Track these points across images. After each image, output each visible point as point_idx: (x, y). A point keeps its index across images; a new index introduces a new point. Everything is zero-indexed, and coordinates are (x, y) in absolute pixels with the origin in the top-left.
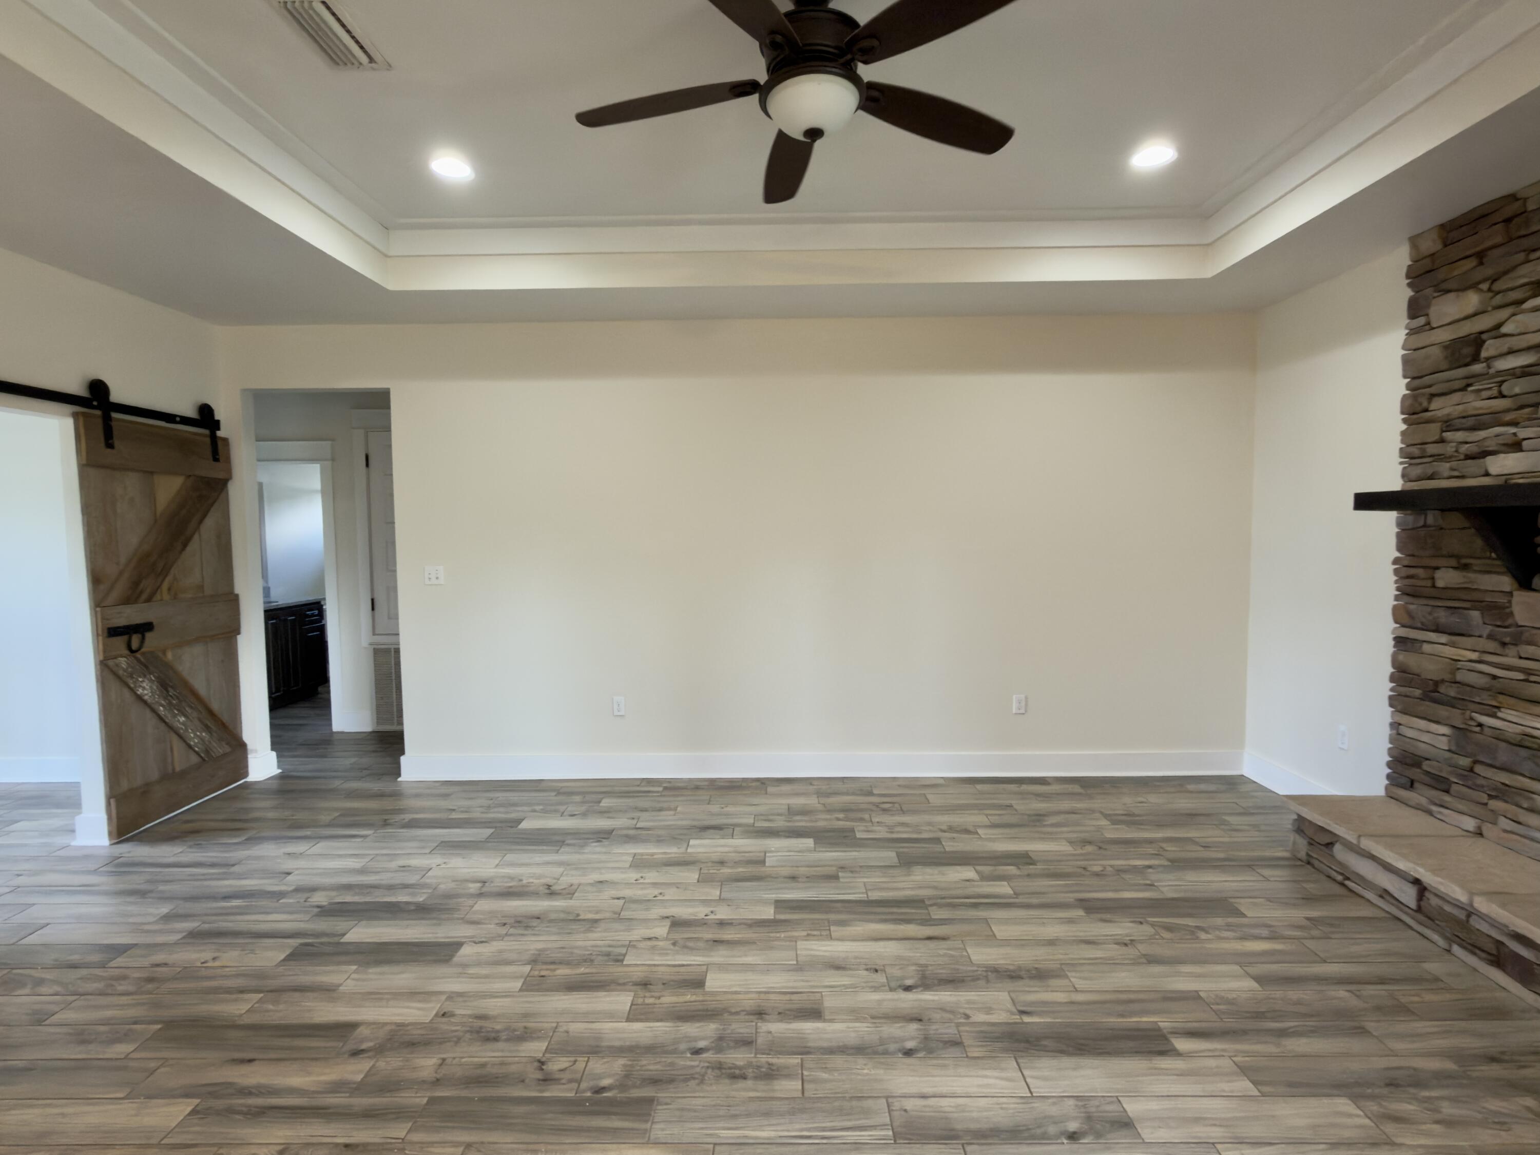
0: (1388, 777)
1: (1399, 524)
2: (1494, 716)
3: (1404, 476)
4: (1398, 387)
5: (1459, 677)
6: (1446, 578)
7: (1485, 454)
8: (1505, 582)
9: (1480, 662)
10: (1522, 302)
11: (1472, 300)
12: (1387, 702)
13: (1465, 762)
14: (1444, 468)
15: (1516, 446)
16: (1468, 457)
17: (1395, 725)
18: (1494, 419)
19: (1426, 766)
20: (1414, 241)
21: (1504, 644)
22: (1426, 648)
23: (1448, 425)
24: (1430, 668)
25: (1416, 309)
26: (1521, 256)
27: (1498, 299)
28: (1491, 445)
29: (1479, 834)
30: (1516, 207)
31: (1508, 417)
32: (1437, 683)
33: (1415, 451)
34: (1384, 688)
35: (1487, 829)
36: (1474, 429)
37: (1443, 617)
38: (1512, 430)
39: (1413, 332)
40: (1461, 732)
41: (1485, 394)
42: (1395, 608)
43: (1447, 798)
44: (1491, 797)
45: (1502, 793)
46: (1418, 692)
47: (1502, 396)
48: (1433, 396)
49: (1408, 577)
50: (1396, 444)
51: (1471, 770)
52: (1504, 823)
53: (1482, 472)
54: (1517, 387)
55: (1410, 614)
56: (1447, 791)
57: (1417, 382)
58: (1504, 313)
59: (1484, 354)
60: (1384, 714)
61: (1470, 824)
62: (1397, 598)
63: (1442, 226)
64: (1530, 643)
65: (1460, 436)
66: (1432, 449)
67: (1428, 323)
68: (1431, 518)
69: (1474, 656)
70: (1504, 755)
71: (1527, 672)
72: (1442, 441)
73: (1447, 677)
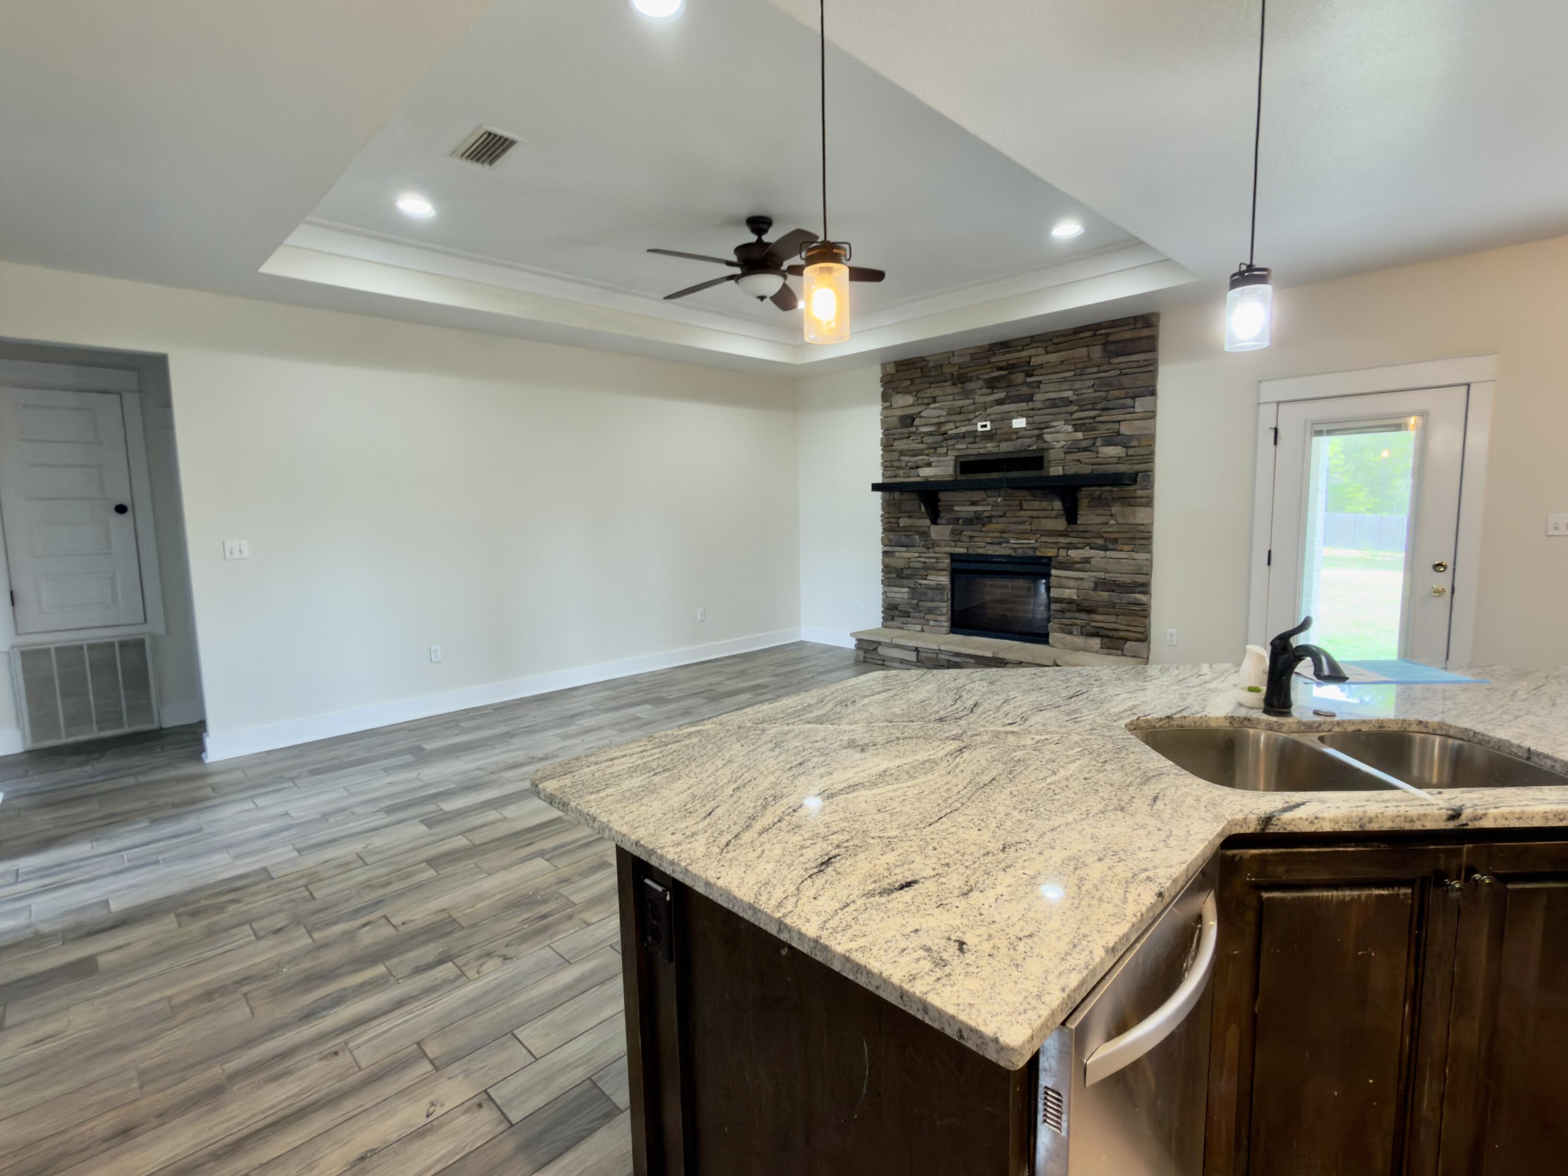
0: (883, 618)
1: (883, 498)
2: (926, 579)
3: (883, 475)
4: (878, 434)
5: (911, 565)
6: (904, 522)
7: (917, 467)
8: (927, 522)
9: (920, 557)
10: (928, 404)
11: (910, 399)
12: (880, 582)
13: (915, 602)
14: (901, 472)
15: (929, 465)
16: (911, 468)
17: (885, 593)
18: (915, 453)
19: (899, 608)
20: (884, 366)
21: (928, 548)
22: (897, 554)
23: (902, 453)
24: (900, 564)
25: (885, 397)
26: (927, 385)
27: (920, 401)
28: (920, 463)
29: (922, 631)
30: (923, 364)
31: (926, 452)
32: (902, 569)
33: (888, 464)
34: (879, 576)
35: (925, 628)
36: (913, 456)
37: (904, 540)
38: (927, 458)
39: (884, 408)
40: (913, 590)
41: (917, 441)
42: (882, 538)
43: (909, 620)
44: (926, 614)
45: (930, 611)
46: (894, 575)
47: (922, 442)
48: (895, 439)
49: (888, 523)
50: (879, 461)
51: (917, 604)
52: (932, 623)
53: (916, 474)
54: (929, 440)
55: (890, 540)
56: (909, 617)
57: (887, 432)
58: (922, 408)
59: (915, 423)
60: (879, 588)
61: (919, 628)
62: (883, 533)
63: (895, 362)
64: (938, 546)
65: (907, 458)
66: (896, 464)
67: (891, 406)
68: (897, 495)
69: (917, 555)
70: (930, 594)
71: (937, 558)
72: (899, 460)
73: (907, 566)
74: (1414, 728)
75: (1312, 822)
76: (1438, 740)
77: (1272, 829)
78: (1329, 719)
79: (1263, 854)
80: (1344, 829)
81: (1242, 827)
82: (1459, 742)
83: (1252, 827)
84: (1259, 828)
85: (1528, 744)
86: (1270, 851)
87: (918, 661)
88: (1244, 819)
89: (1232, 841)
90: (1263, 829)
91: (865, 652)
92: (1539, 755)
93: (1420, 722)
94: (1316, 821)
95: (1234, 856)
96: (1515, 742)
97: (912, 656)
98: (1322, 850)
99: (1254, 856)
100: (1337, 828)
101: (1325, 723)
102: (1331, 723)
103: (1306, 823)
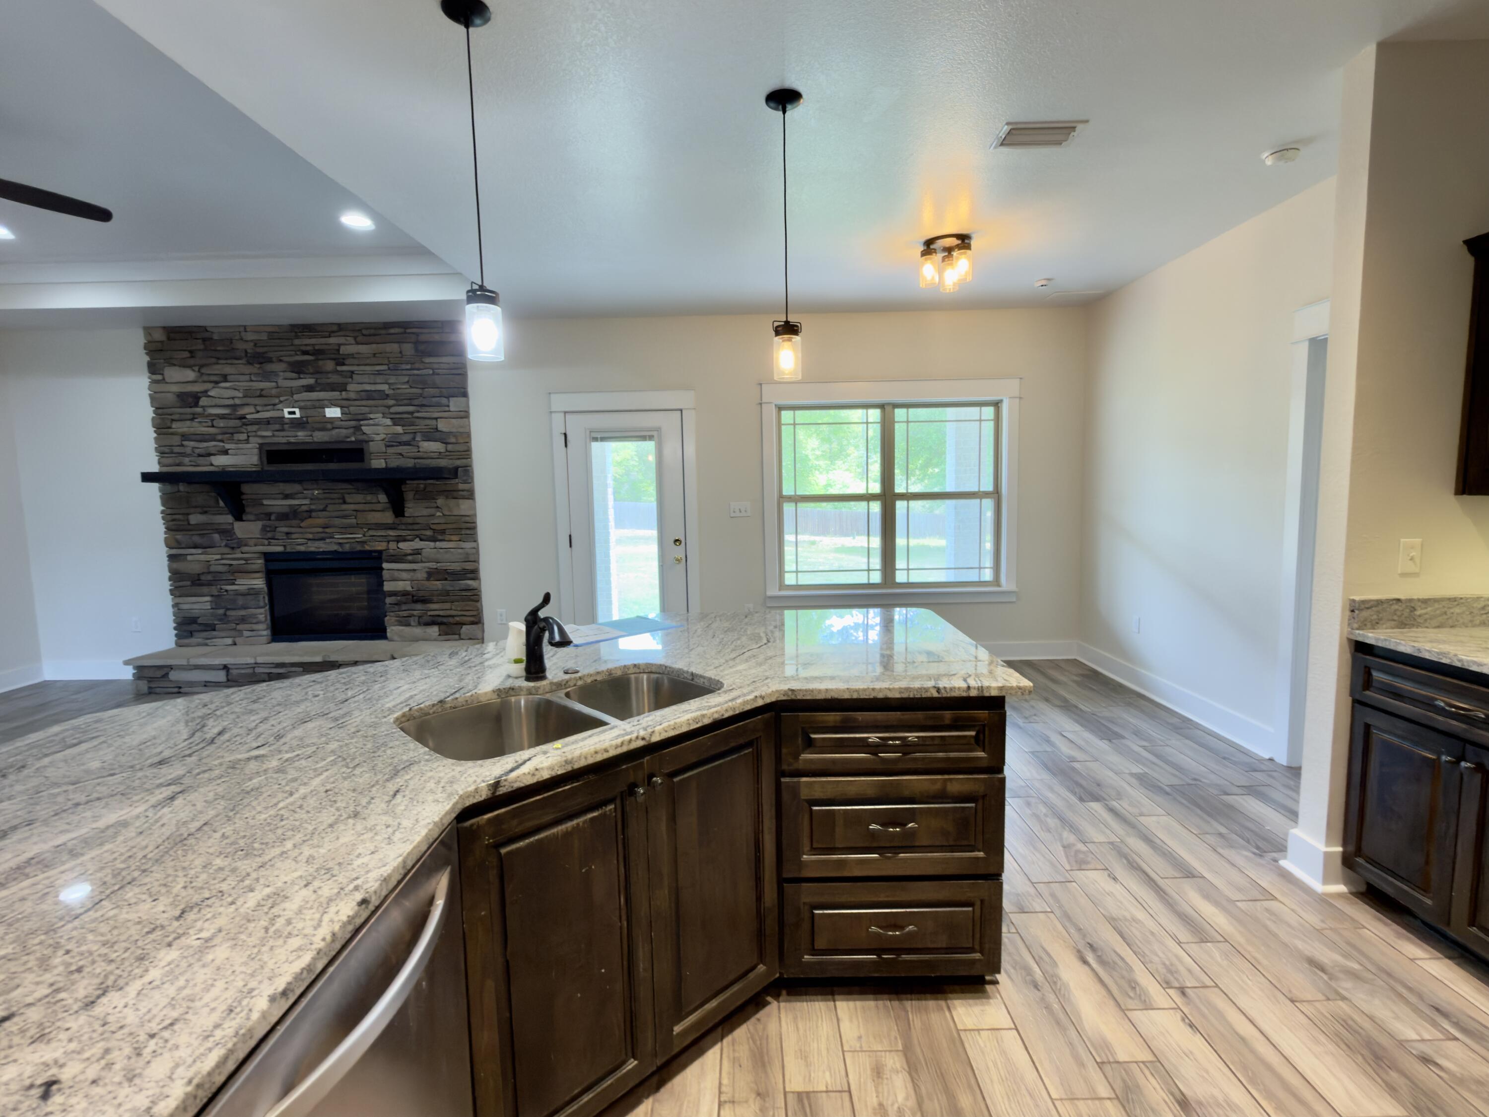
0: (176, 635)
1: (160, 490)
2: (234, 584)
3: (159, 463)
4: (149, 412)
5: (213, 569)
6: (195, 519)
7: (210, 455)
8: (229, 518)
9: (222, 559)
10: (217, 383)
11: (190, 375)
12: (168, 593)
13: (221, 611)
14: (186, 460)
15: (226, 452)
16: (200, 455)
17: (176, 605)
18: (203, 438)
19: (200, 621)
20: (148, 330)
21: (233, 548)
22: (189, 558)
23: (185, 437)
24: (196, 568)
25: (153, 369)
26: (213, 360)
27: (205, 378)
28: (213, 451)
29: (235, 644)
30: (206, 335)
31: (220, 437)
32: (199, 575)
33: (166, 450)
34: (167, 585)
35: (238, 640)
36: (201, 441)
37: (197, 539)
38: (222, 444)
39: (153, 382)
40: (217, 599)
41: (204, 424)
42: (166, 540)
43: (214, 633)
44: (237, 624)
45: (243, 620)
46: (189, 583)
47: (213, 426)
48: (173, 420)
49: (173, 520)
50: (153, 445)
51: (225, 615)
52: (246, 633)
53: (208, 463)
54: (221, 423)
55: (177, 541)
56: (214, 630)
57: (160, 411)
58: (209, 386)
59: (201, 403)
60: (169, 600)
61: (229, 641)
62: (166, 533)
63: (164, 328)
64: (246, 545)
65: (192, 444)
66: (176, 450)
67: (164, 379)
68: (182, 487)
69: (218, 557)
70: (241, 601)
71: (246, 559)
72: (182, 445)
73: (205, 570)
74: (632, 671)
75: (533, 775)
76: (645, 676)
77: (502, 791)
78: (573, 676)
79: (498, 815)
80: (559, 773)
81: (474, 797)
82: (656, 676)
83: (484, 795)
84: (489, 794)
85: (693, 669)
86: (503, 810)
87: (228, 680)
88: (476, 789)
89: (467, 813)
90: (493, 793)
91: (149, 682)
92: (697, 675)
93: (635, 665)
94: (537, 773)
95: (472, 825)
96: (685, 669)
97: (221, 676)
98: (546, 795)
99: (489, 820)
100: (554, 774)
101: (570, 679)
102: (575, 678)
103: (530, 776)
